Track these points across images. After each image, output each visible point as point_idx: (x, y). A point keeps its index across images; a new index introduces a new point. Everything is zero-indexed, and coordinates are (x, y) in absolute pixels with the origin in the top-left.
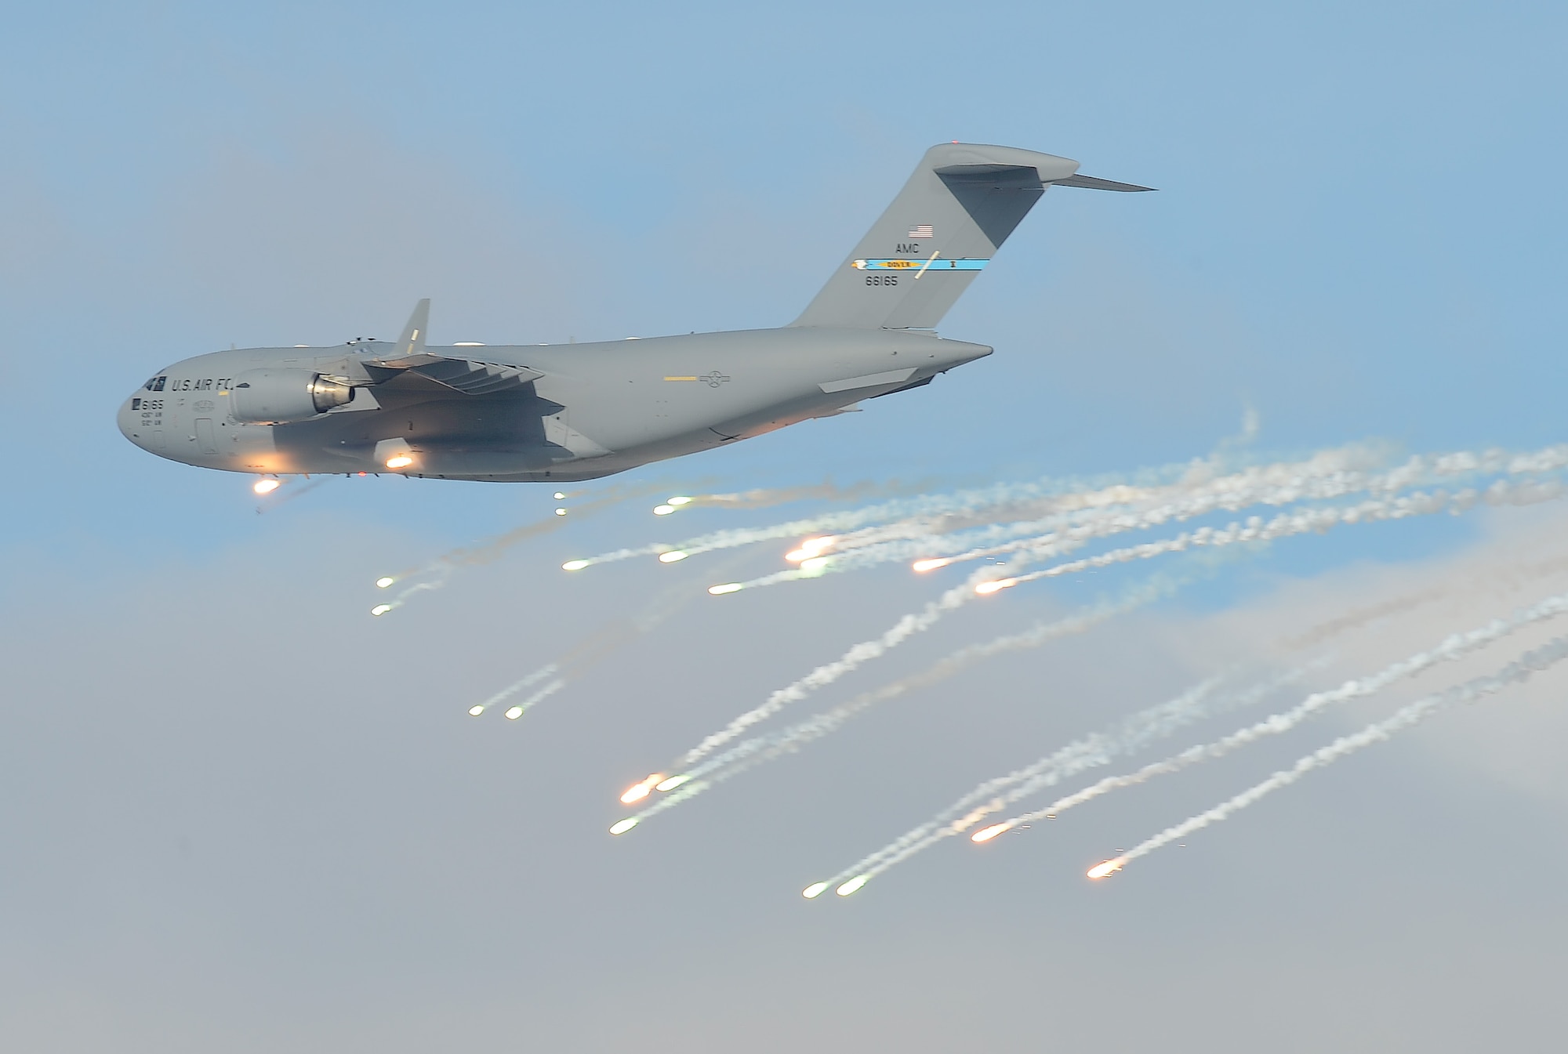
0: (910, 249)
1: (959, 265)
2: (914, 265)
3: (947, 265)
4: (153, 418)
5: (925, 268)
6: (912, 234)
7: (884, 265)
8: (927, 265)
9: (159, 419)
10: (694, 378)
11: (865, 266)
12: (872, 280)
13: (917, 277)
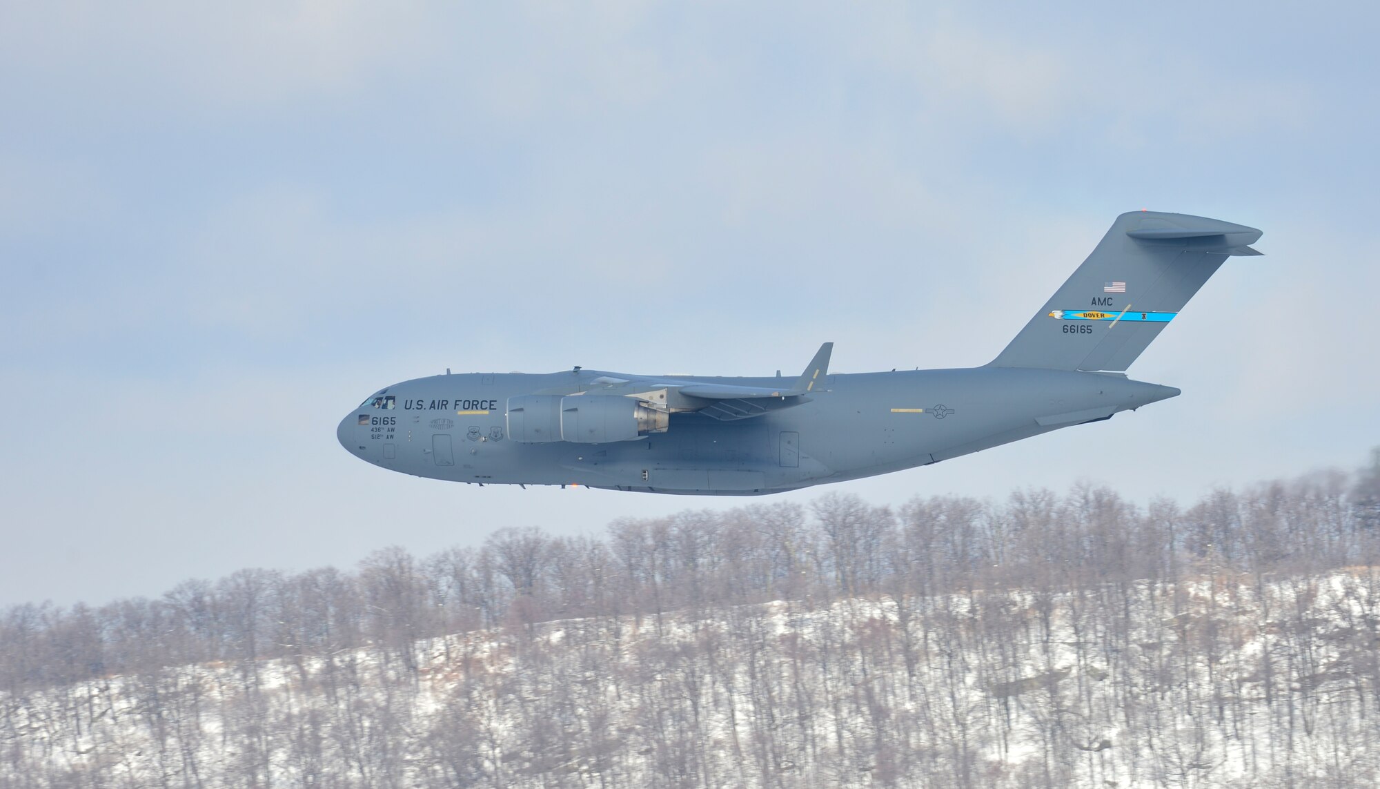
0: (1105, 302)
1: (1149, 317)
2: (1108, 316)
3: (1138, 317)
4: (384, 432)
5: (1118, 319)
6: (1107, 289)
7: (1080, 315)
8: (1120, 316)
9: (390, 433)
10: (920, 410)
11: (1062, 316)
12: (1069, 328)
13: (1110, 327)
